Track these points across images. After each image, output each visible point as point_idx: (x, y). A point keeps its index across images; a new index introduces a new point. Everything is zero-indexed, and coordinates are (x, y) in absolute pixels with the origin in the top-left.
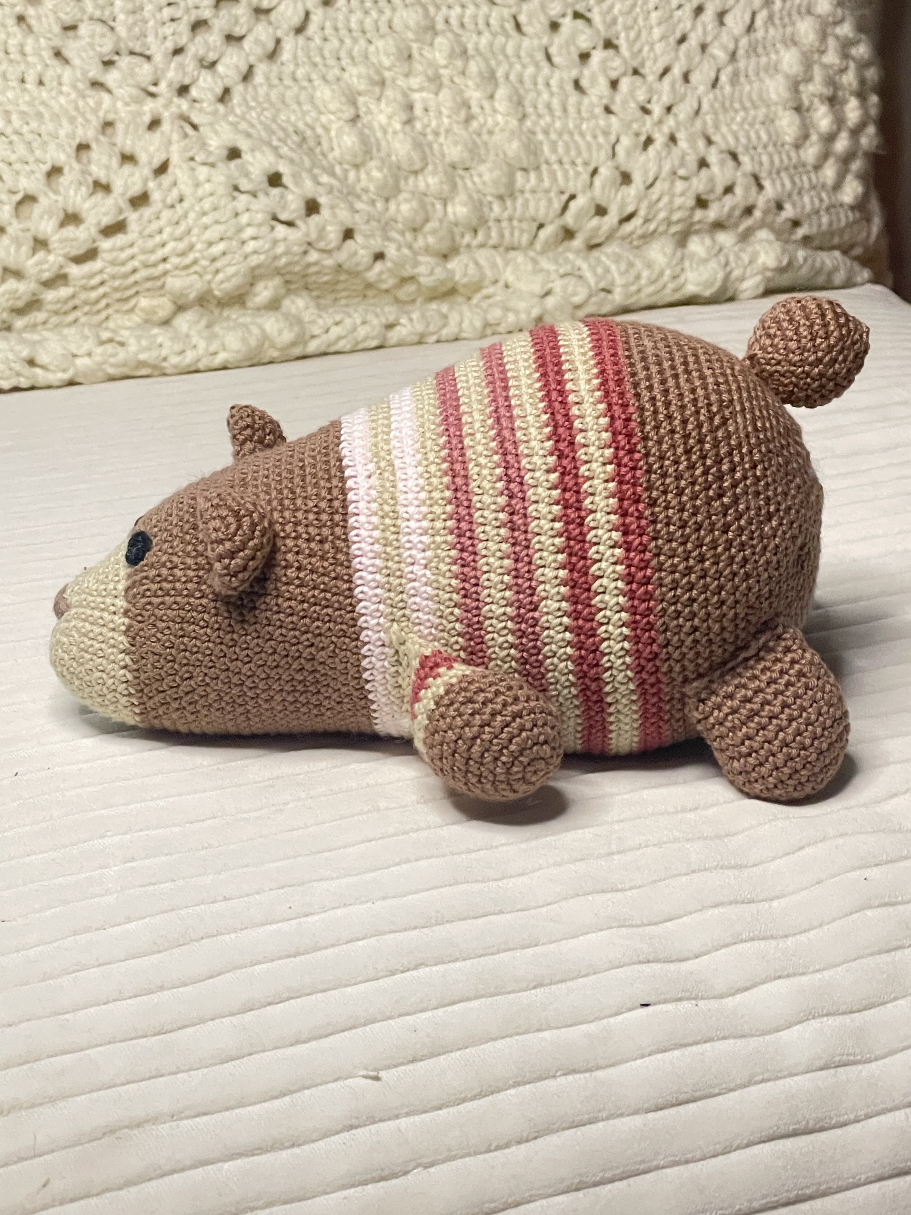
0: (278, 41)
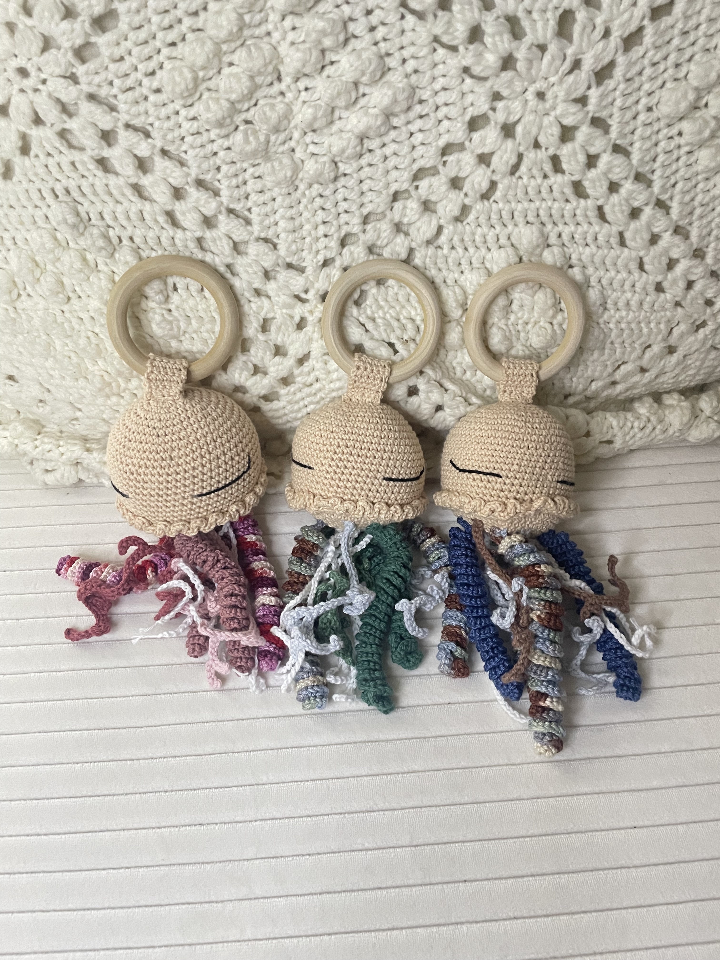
0: (412, 251)
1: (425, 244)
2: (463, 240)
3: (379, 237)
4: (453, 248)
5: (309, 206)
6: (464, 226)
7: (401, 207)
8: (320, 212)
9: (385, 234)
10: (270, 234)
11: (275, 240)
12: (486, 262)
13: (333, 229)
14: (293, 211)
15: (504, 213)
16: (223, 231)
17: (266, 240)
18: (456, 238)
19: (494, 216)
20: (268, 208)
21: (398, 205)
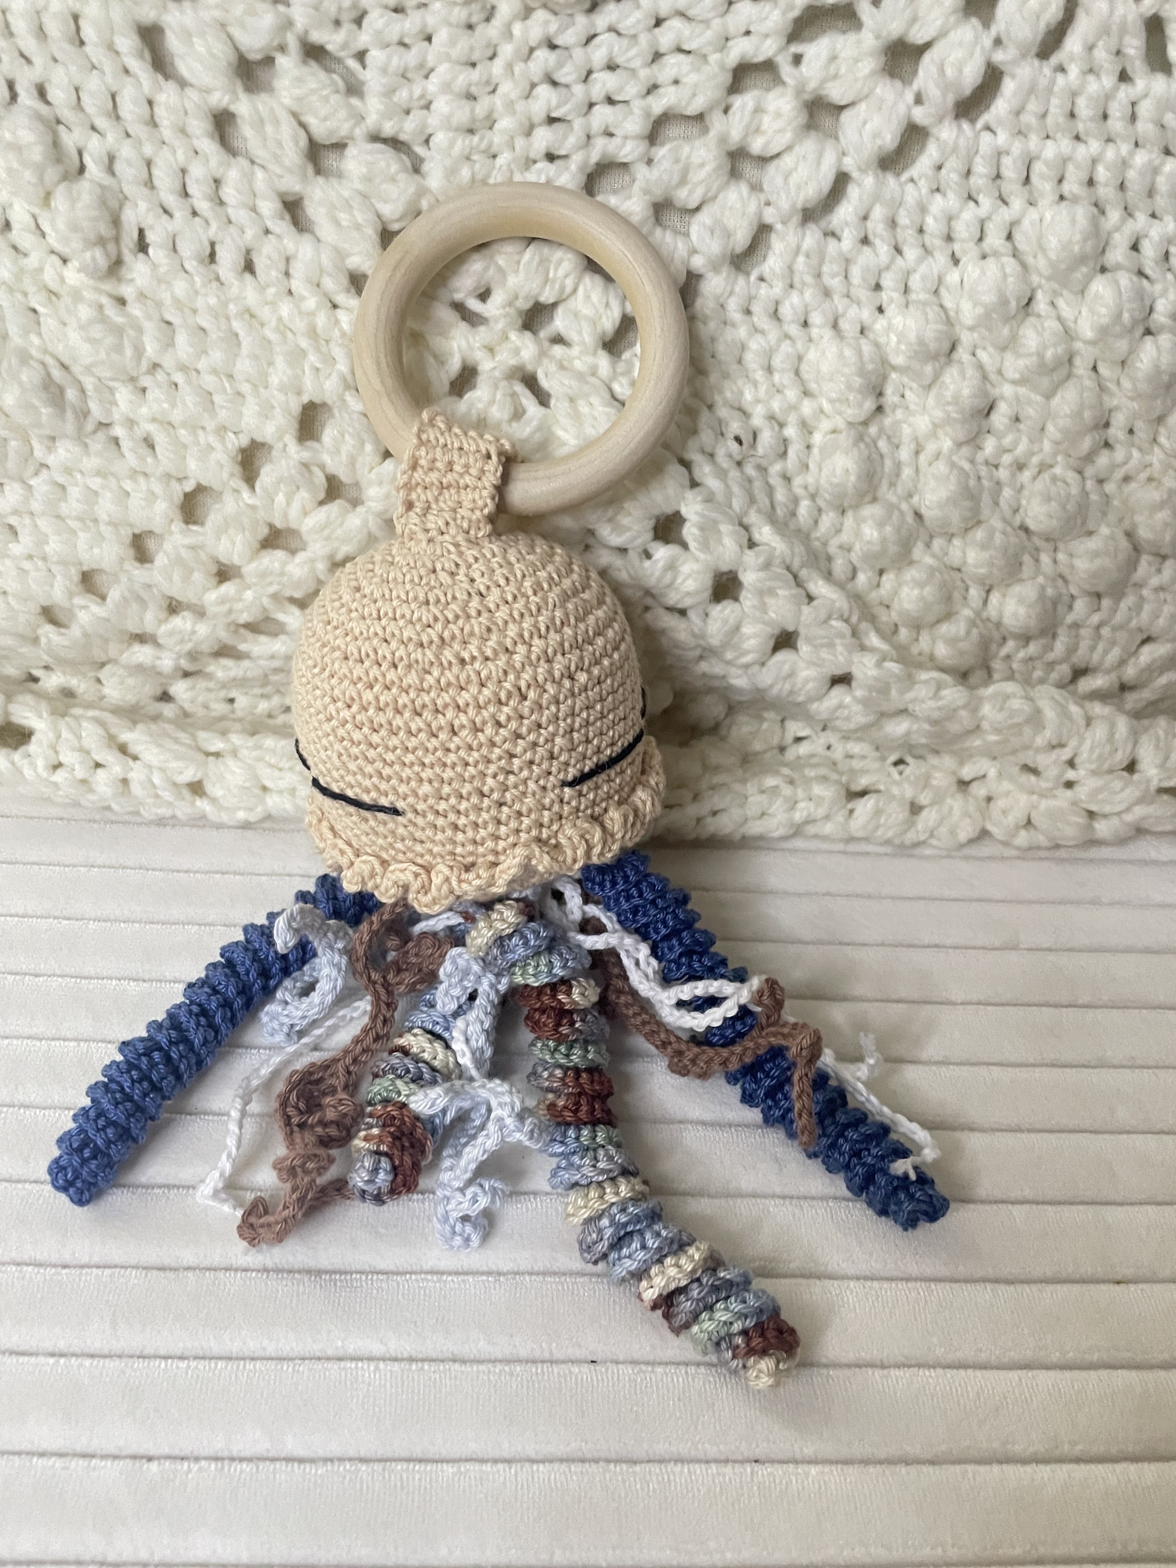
0: (762, 232)
1: (796, 219)
2: (893, 223)
3: (683, 181)
4: (865, 241)
5: (518, 68)
6: (902, 185)
7: (751, 105)
8: (544, 90)
9: (702, 174)
10: (408, 128)
11: (420, 150)
12: (943, 291)
13: (572, 140)
14: (475, 75)
15: (1006, 161)
16: (287, 101)
17: (395, 143)
18: (878, 213)
19: (981, 168)
20: (411, 58)
21: (744, 102)
